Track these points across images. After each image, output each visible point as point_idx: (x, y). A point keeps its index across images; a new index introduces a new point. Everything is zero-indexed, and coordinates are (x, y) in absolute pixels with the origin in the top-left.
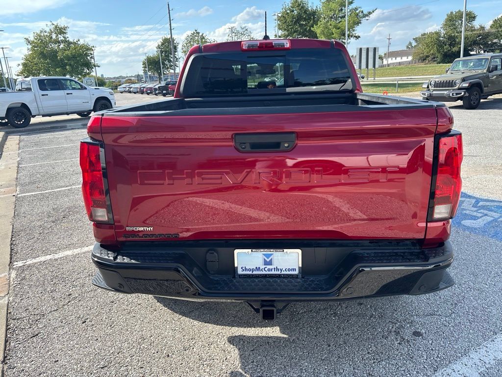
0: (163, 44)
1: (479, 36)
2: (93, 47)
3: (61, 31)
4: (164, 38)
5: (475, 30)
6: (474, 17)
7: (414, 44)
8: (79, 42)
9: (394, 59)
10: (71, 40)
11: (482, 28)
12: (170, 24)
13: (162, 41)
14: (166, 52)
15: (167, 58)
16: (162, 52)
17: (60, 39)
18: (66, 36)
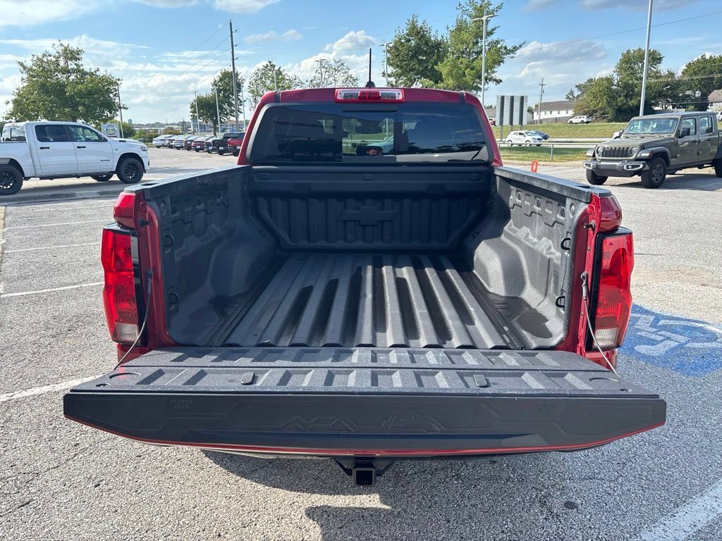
0: (221, 80)
1: (666, 86)
2: (119, 80)
3: (72, 55)
4: (223, 71)
5: (661, 77)
6: (660, 59)
7: (577, 93)
8: (98, 73)
9: (548, 113)
10: (86, 69)
11: (671, 74)
12: (233, 52)
13: (221, 76)
14: (225, 91)
15: (226, 99)
16: (219, 91)
17: (70, 67)
18: (80, 63)
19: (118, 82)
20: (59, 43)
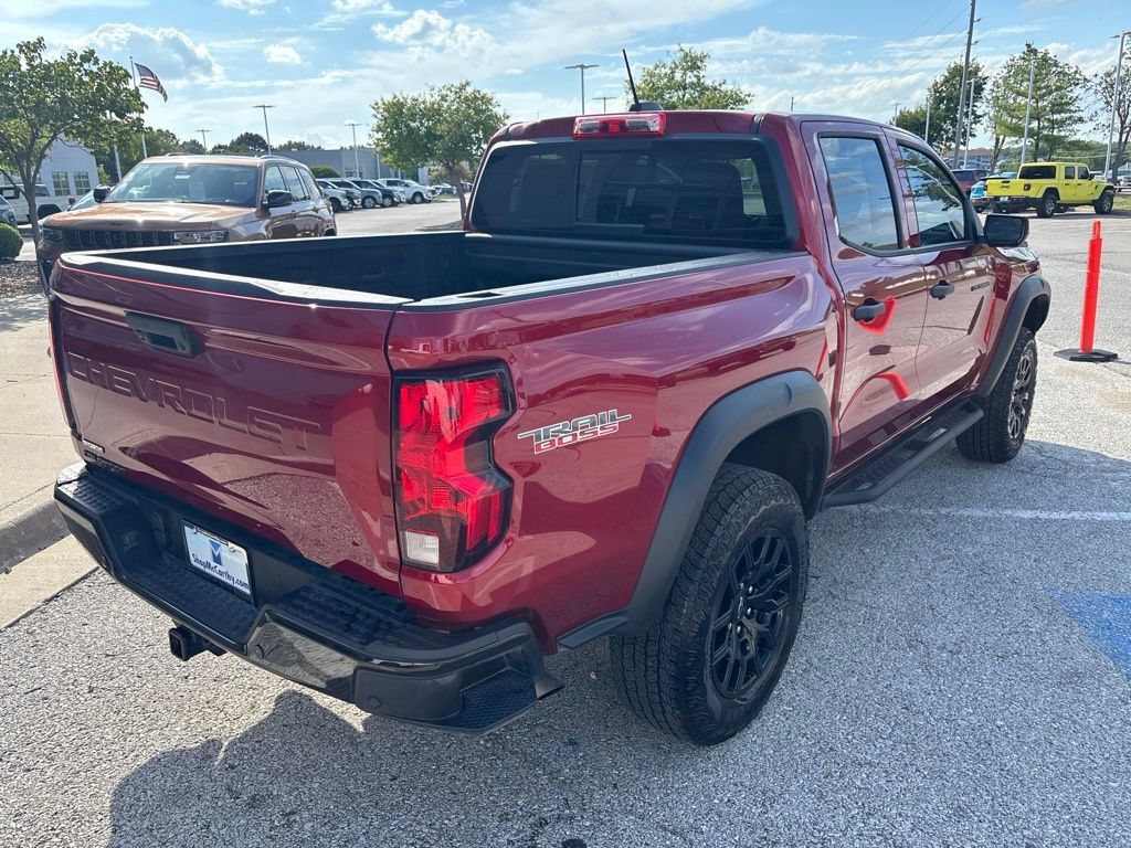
0: (947, 80)
2: (749, 96)
3: (693, 63)
4: (952, 66)
8: (723, 88)
10: (708, 83)
12: (970, 33)
13: (947, 74)
14: (950, 100)
15: (951, 115)
16: (938, 100)
17: (688, 81)
18: (702, 73)
19: (747, 98)
20: (678, 48)
